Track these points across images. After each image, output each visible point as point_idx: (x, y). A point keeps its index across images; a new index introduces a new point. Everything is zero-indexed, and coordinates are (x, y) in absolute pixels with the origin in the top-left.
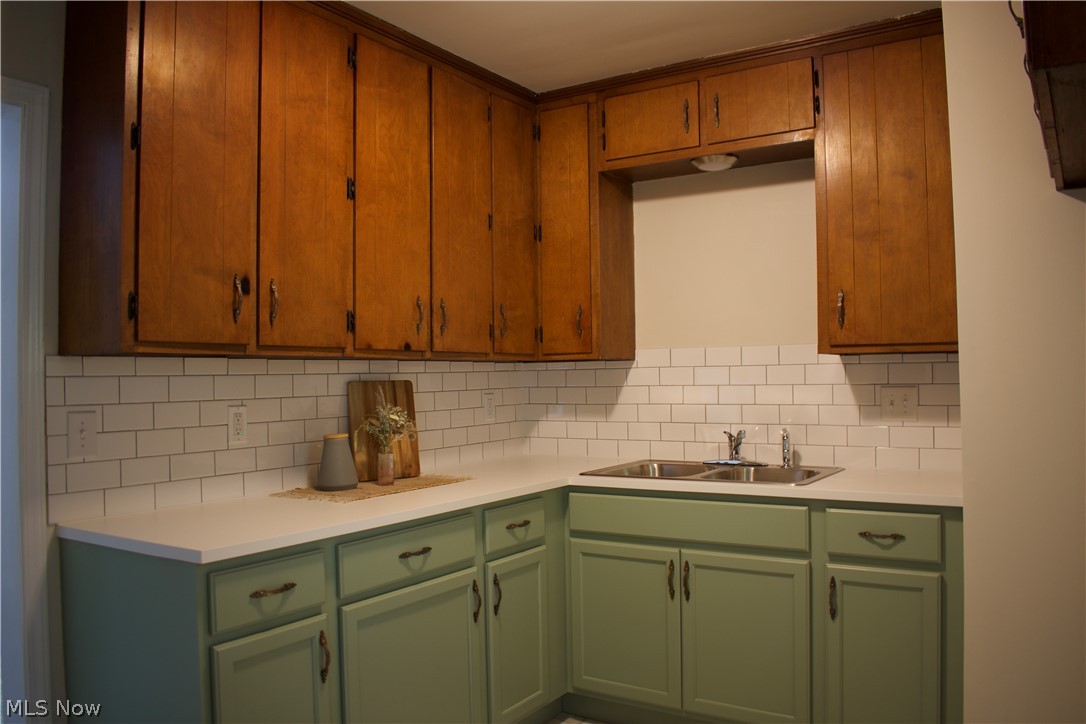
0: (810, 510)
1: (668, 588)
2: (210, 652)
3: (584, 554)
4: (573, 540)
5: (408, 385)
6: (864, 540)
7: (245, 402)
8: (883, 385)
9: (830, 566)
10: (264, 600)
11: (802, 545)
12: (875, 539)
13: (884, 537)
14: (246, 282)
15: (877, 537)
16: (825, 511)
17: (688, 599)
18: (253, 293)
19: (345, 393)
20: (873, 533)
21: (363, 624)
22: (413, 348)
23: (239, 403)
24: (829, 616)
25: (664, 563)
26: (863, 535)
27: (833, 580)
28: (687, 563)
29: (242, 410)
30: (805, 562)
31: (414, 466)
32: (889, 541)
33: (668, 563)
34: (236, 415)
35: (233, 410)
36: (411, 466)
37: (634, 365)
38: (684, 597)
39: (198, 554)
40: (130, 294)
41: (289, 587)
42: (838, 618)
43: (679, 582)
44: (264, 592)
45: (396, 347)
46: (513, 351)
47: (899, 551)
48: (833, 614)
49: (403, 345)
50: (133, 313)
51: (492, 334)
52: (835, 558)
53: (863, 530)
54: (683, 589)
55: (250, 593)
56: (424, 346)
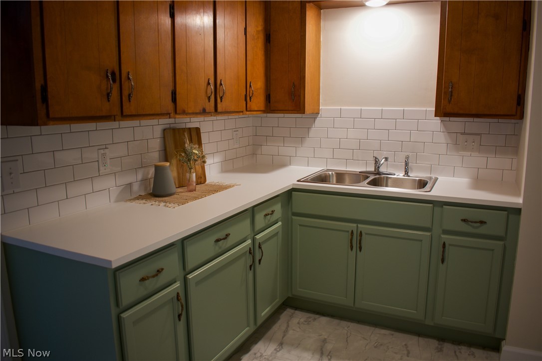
0: (434, 206)
1: (350, 245)
2: (119, 319)
3: (300, 225)
4: (294, 218)
5: (198, 130)
6: (463, 223)
7: (107, 146)
8: (462, 134)
9: (443, 236)
10: (147, 282)
11: (428, 225)
12: (470, 223)
13: (476, 222)
14: (113, 74)
15: (472, 222)
16: (442, 207)
17: (360, 251)
18: (118, 81)
19: (163, 136)
20: (469, 220)
21: (198, 283)
22: (207, 111)
23: (104, 147)
24: (441, 261)
25: (348, 232)
26: (464, 220)
27: (444, 244)
28: (361, 232)
29: (106, 151)
30: (429, 234)
31: (203, 177)
32: (478, 224)
33: (350, 232)
34: (103, 154)
35: (102, 151)
36: (201, 178)
37: (319, 116)
38: (358, 249)
39: (110, 262)
40: (42, 86)
41: (159, 271)
42: (445, 263)
43: (356, 242)
44: (147, 277)
45: (198, 111)
46: (256, 109)
47: (483, 230)
48: (443, 261)
49: (201, 109)
50: (45, 99)
51: (246, 100)
52: (446, 232)
53: (464, 218)
54: (358, 245)
55: (139, 279)
56: (213, 109)
